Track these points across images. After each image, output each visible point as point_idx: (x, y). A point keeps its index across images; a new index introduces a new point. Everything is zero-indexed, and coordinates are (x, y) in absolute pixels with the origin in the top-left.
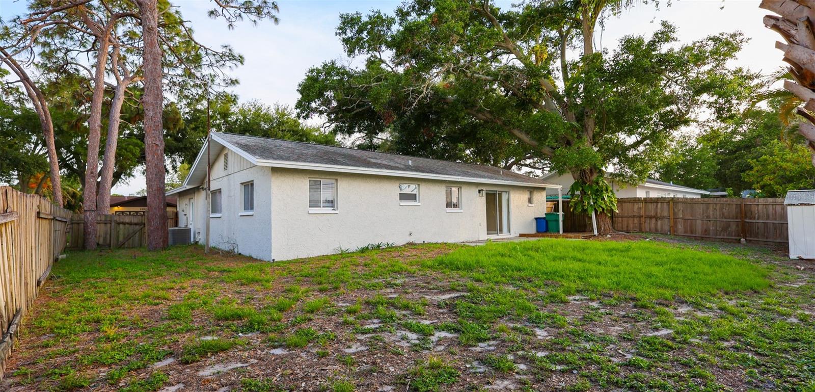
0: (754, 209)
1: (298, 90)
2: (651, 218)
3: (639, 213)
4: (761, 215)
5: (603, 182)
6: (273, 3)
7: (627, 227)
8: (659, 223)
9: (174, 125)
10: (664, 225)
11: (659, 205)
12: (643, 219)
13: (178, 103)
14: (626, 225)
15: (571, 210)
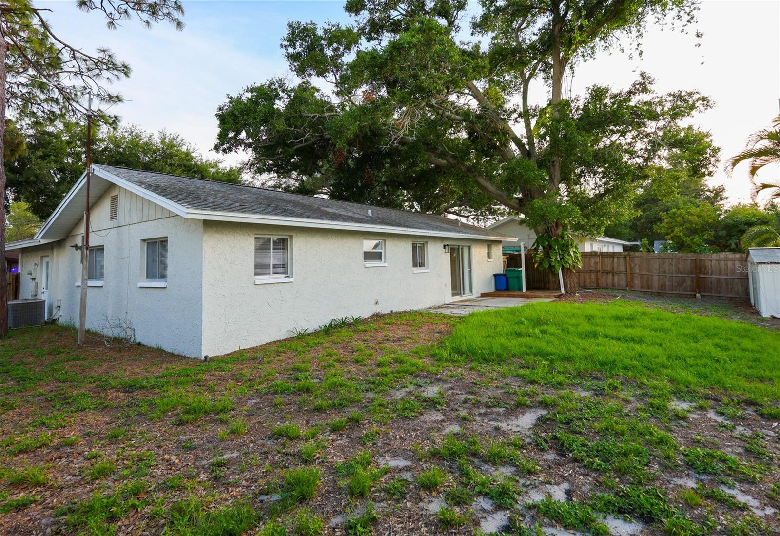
0: (708, 264)
1: (217, 115)
2: (607, 273)
3: (596, 267)
4: (714, 270)
5: (568, 236)
6: (176, 3)
7: (584, 282)
8: (616, 278)
9: (11, 150)
10: (620, 280)
11: (616, 259)
12: (599, 274)
13: (17, 122)
14: (583, 281)
15: (536, 266)
